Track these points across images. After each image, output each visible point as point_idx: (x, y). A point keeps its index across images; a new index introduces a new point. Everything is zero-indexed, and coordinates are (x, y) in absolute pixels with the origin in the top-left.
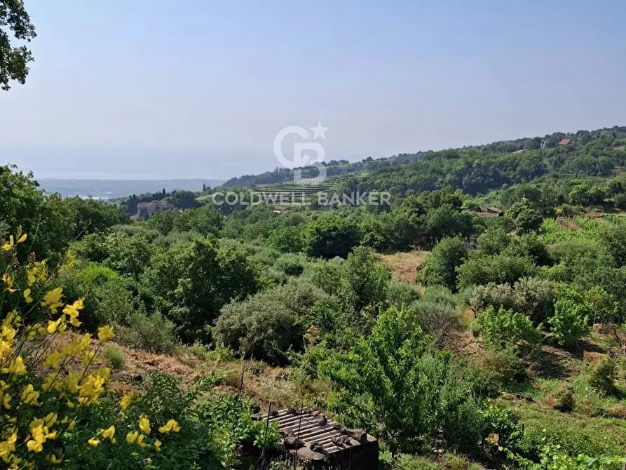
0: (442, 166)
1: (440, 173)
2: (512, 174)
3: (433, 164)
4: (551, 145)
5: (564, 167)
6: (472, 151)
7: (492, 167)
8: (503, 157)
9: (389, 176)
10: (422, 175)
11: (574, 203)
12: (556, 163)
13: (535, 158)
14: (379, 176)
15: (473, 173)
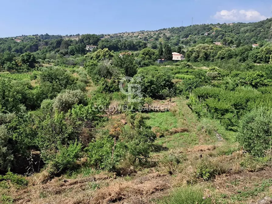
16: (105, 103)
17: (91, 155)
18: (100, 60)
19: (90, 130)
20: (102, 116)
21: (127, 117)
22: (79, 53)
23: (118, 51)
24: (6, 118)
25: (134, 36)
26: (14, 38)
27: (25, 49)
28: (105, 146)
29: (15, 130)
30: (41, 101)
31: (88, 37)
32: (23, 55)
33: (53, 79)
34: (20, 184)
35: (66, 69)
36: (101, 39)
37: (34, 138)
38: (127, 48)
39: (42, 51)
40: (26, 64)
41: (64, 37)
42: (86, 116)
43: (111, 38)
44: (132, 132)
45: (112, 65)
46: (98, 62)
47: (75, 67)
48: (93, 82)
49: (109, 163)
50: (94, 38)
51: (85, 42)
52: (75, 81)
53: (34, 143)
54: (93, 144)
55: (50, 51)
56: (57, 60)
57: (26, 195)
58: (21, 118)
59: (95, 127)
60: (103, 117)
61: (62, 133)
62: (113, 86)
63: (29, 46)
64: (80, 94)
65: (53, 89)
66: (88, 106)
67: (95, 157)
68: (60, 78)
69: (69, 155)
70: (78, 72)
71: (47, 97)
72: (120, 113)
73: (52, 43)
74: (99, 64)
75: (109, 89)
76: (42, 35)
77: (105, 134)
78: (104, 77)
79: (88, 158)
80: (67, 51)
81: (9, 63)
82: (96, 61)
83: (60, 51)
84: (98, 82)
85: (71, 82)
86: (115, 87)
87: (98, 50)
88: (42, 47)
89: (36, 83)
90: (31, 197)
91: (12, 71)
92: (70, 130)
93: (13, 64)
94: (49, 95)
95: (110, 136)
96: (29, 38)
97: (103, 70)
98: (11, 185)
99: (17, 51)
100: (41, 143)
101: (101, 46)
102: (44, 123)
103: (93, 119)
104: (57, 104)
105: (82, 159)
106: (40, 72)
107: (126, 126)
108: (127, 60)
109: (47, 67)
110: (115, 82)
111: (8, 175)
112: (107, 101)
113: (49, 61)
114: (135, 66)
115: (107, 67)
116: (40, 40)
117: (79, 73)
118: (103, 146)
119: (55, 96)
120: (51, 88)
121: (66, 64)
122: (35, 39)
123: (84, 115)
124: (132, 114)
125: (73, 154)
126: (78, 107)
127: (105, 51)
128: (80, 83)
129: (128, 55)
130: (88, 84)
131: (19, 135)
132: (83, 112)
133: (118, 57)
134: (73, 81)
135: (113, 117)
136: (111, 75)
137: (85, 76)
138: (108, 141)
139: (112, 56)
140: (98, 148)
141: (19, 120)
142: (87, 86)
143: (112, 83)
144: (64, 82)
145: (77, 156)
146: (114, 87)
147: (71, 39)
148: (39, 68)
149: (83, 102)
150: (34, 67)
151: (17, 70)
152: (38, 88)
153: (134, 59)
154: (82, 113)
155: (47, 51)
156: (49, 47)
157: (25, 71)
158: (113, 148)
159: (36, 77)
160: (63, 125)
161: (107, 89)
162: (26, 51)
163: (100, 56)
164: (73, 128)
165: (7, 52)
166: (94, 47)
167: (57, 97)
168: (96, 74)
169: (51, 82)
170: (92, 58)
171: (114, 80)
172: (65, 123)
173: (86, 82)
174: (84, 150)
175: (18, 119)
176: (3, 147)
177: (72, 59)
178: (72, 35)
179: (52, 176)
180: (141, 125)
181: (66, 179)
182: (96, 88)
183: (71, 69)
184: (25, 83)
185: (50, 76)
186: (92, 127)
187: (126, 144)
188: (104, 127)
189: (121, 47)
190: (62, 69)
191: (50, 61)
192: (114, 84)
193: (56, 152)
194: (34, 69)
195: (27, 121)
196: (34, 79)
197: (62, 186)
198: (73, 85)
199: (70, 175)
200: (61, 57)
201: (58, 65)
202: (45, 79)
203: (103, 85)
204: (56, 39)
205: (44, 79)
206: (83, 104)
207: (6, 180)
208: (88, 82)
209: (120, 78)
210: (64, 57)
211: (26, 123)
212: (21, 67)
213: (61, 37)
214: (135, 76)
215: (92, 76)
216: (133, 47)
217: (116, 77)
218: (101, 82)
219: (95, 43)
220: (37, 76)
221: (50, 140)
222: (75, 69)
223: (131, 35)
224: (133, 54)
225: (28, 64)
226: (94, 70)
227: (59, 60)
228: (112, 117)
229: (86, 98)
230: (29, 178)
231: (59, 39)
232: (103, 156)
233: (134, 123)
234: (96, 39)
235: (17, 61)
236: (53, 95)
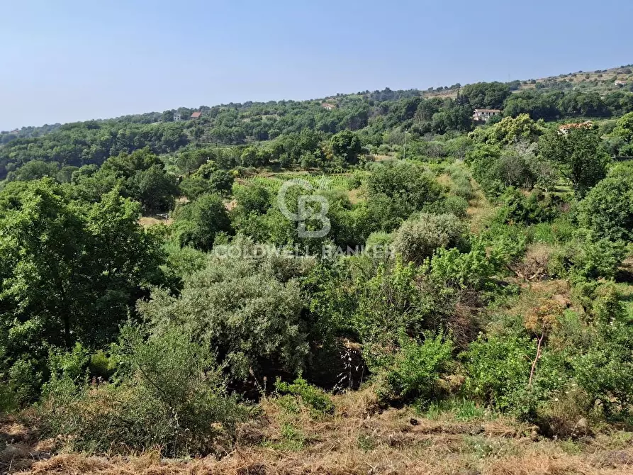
0: (85, 137)
1: (84, 144)
2: (157, 144)
3: (74, 135)
4: (185, 117)
5: (204, 137)
6: (112, 123)
7: (137, 137)
8: (146, 128)
9: (26, 148)
10: (65, 146)
11: (246, 165)
12: (196, 133)
13: (177, 128)
14: (13, 148)
15: (118, 144)
16: (513, 248)
17: (476, 371)
18: (507, 142)
19: (474, 313)
20: (505, 280)
21: (572, 290)
22: (456, 128)
23: (555, 120)
24: (300, 265)
25: (603, 82)
26: (320, 102)
27: (342, 123)
28: (510, 355)
29: (315, 291)
30: (367, 235)
31: (481, 90)
32: (336, 137)
33: (393, 188)
34: (320, 409)
35: (425, 166)
36: (511, 93)
37: (350, 313)
38: (582, 110)
39: (374, 125)
40: (340, 154)
41: (424, 92)
42: (466, 278)
43: (540, 89)
44: (585, 331)
45: (536, 155)
46: (500, 148)
47: (443, 160)
48: (486, 196)
49: (520, 399)
50: (494, 91)
51: (472, 101)
52: (443, 194)
53: (350, 324)
54: (480, 345)
55: (391, 126)
56: (405, 145)
57: (329, 434)
58: (327, 267)
59: (486, 305)
60: (506, 284)
61: (408, 311)
62: (537, 207)
63: (348, 117)
64: (452, 224)
65: (393, 209)
66: (471, 253)
67: (484, 378)
68: (410, 185)
69: (423, 363)
70: (449, 173)
71: (379, 227)
72: (554, 277)
73: (397, 109)
74: (503, 153)
75: (524, 216)
76: (377, 92)
77: (511, 325)
78: (514, 184)
79: (468, 378)
80: (429, 125)
81: (308, 153)
82: (497, 146)
83: (413, 126)
84: (497, 196)
85: (432, 196)
86: (542, 211)
87: (504, 120)
88: (376, 119)
89: (359, 195)
90: (339, 441)
91: (313, 170)
92: (427, 304)
93: (316, 156)
94: (385, 223)
95: (525, 333)
96: (351, 100)
97: (512, 168)
98: (302, 406)
99: (325, 128)
100: (364, 327)
101: (511, 109)
102: (372, 284)
103: (482, 287)
104: (401, 244)
105: (452, 377)
106: (368, 173)
107: (569, 314)
108: (579, 142)
109: (382, 162)
110: (542, 198)
111: (298, 385)
112: (520, 245)
113: (387, 148)
114: (601, 156)
115: (524, 161)
116: (372, 104)
117: (454, 174)
118: (505, 355)
119: (397, 226)
120: (389, 207)
121: (425, 154)
122: (363, 101)
123: (461, 274)
124: (587, 284)
125: (433, 362)
126: (448, 253)
127: (522, 121)
128: (455, 198)
129: (583, 130)
130: (471, 202)
131: (322, 303)
132: (457, 266)
133: (556, 135)
134: (437, 194)
135: (536, 285)
136: (533, 179)
137: (467, 181)
138: (519, 345)
139: (539, 133)
140: (494, 357)
141: (323, 272)
142: (471, 205)
143: (534, 201)
144: (418, 194)
145: (440, 369)
146: (539, 209)
147: (440, 96)
148: (367, 164)
149: (458, 243)
150: (357, 161)
151: (322, 167)
152: (363, 208)
153: (601, 140)
154: (456, 269)
155: (384, 127)
156: (390, 118)
157: (338, 171)
158: (534, 363)
159: (360, 183)
160: (412, 292)
161: (519, 215)
162: (342, 128)
163: (507, 133)
164: (435, 302)
165: (307, 130)
166: (494, 113)
167: (401, 229)
168: (493, 177)
169: (390, 195)
170: (486, 139)
171: (540, 193)
172: (417, 288)
173: (469, 197)
174: (458, 356)
175: (322, 269)
176: (290, 325)
177: (439, 142)
178: (442, 88)
179: (384, 403)
180: (612, 314)
181: (414, 418)
182: (494, 211)
183: (435, 166)
184: (338, 196)
185: (387, 181)
186: (478, 305)
187: (569, 360)
188: (509, 307)
189: (566, 109)
190: (414, 166)
191: (390, 148)
192: (541, 204)
193: (395, 352)
194: (356, 165)
195: (338, 275)
196: (356, 188)
197: (405, 430)
198: (437, 202)
199: (425, 410)
200: (414, 139)
201: (406, 156)
202: (378, 189)
203: (511, 204)
204: (406, 100)
205: (375, 187)
206: (458, 249)
207: (292, 394)
208: (474, 197)
209: (556, 187)
210: (421, 138)
211: (336, 279)
212: (332, 162)
213: (417, 93)
214: (600, 182)
215: (484, 181)
216: (598, 109)
217: (546, 186)
218: (506, 198)
219: (497, 103)
220: (362, 181)
221: (381, 321)
222: (443, 165)
223: (593, 79)
224: (596, 127)
225: (346, 155)
226: (489, 167)
227: (410, 147)
228: (531, 286)
229: (465, 235)
230: (337, 397)
231: (413, 98)
232: (506, 379)
233: (592, 308)
234: (501, 93)
235: (324, 148)
236: (392, 224)
